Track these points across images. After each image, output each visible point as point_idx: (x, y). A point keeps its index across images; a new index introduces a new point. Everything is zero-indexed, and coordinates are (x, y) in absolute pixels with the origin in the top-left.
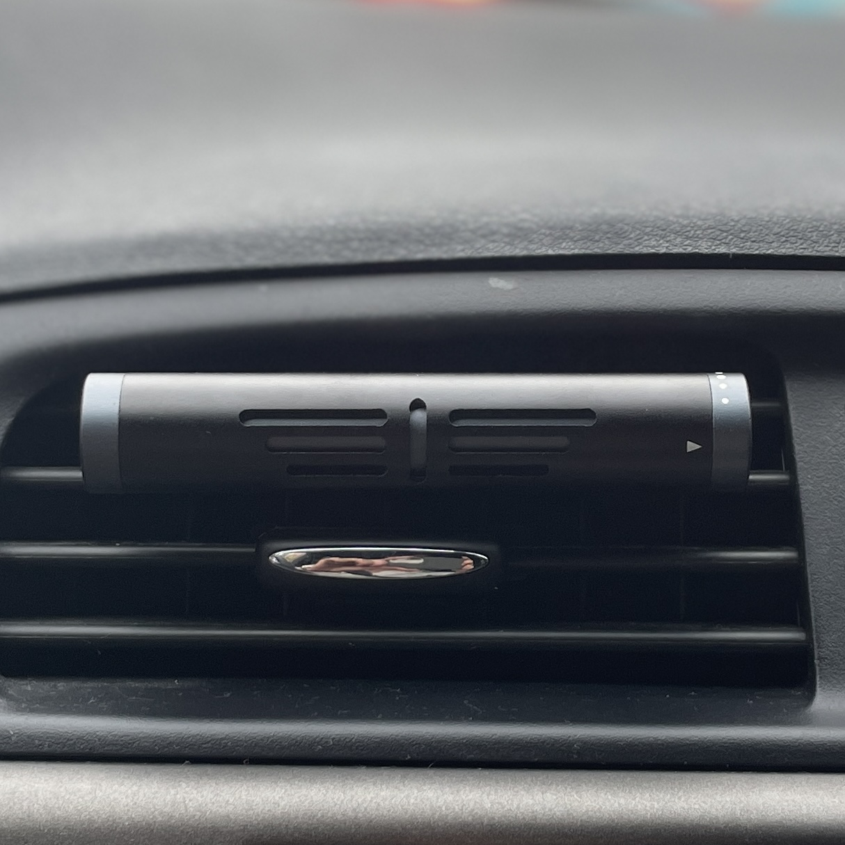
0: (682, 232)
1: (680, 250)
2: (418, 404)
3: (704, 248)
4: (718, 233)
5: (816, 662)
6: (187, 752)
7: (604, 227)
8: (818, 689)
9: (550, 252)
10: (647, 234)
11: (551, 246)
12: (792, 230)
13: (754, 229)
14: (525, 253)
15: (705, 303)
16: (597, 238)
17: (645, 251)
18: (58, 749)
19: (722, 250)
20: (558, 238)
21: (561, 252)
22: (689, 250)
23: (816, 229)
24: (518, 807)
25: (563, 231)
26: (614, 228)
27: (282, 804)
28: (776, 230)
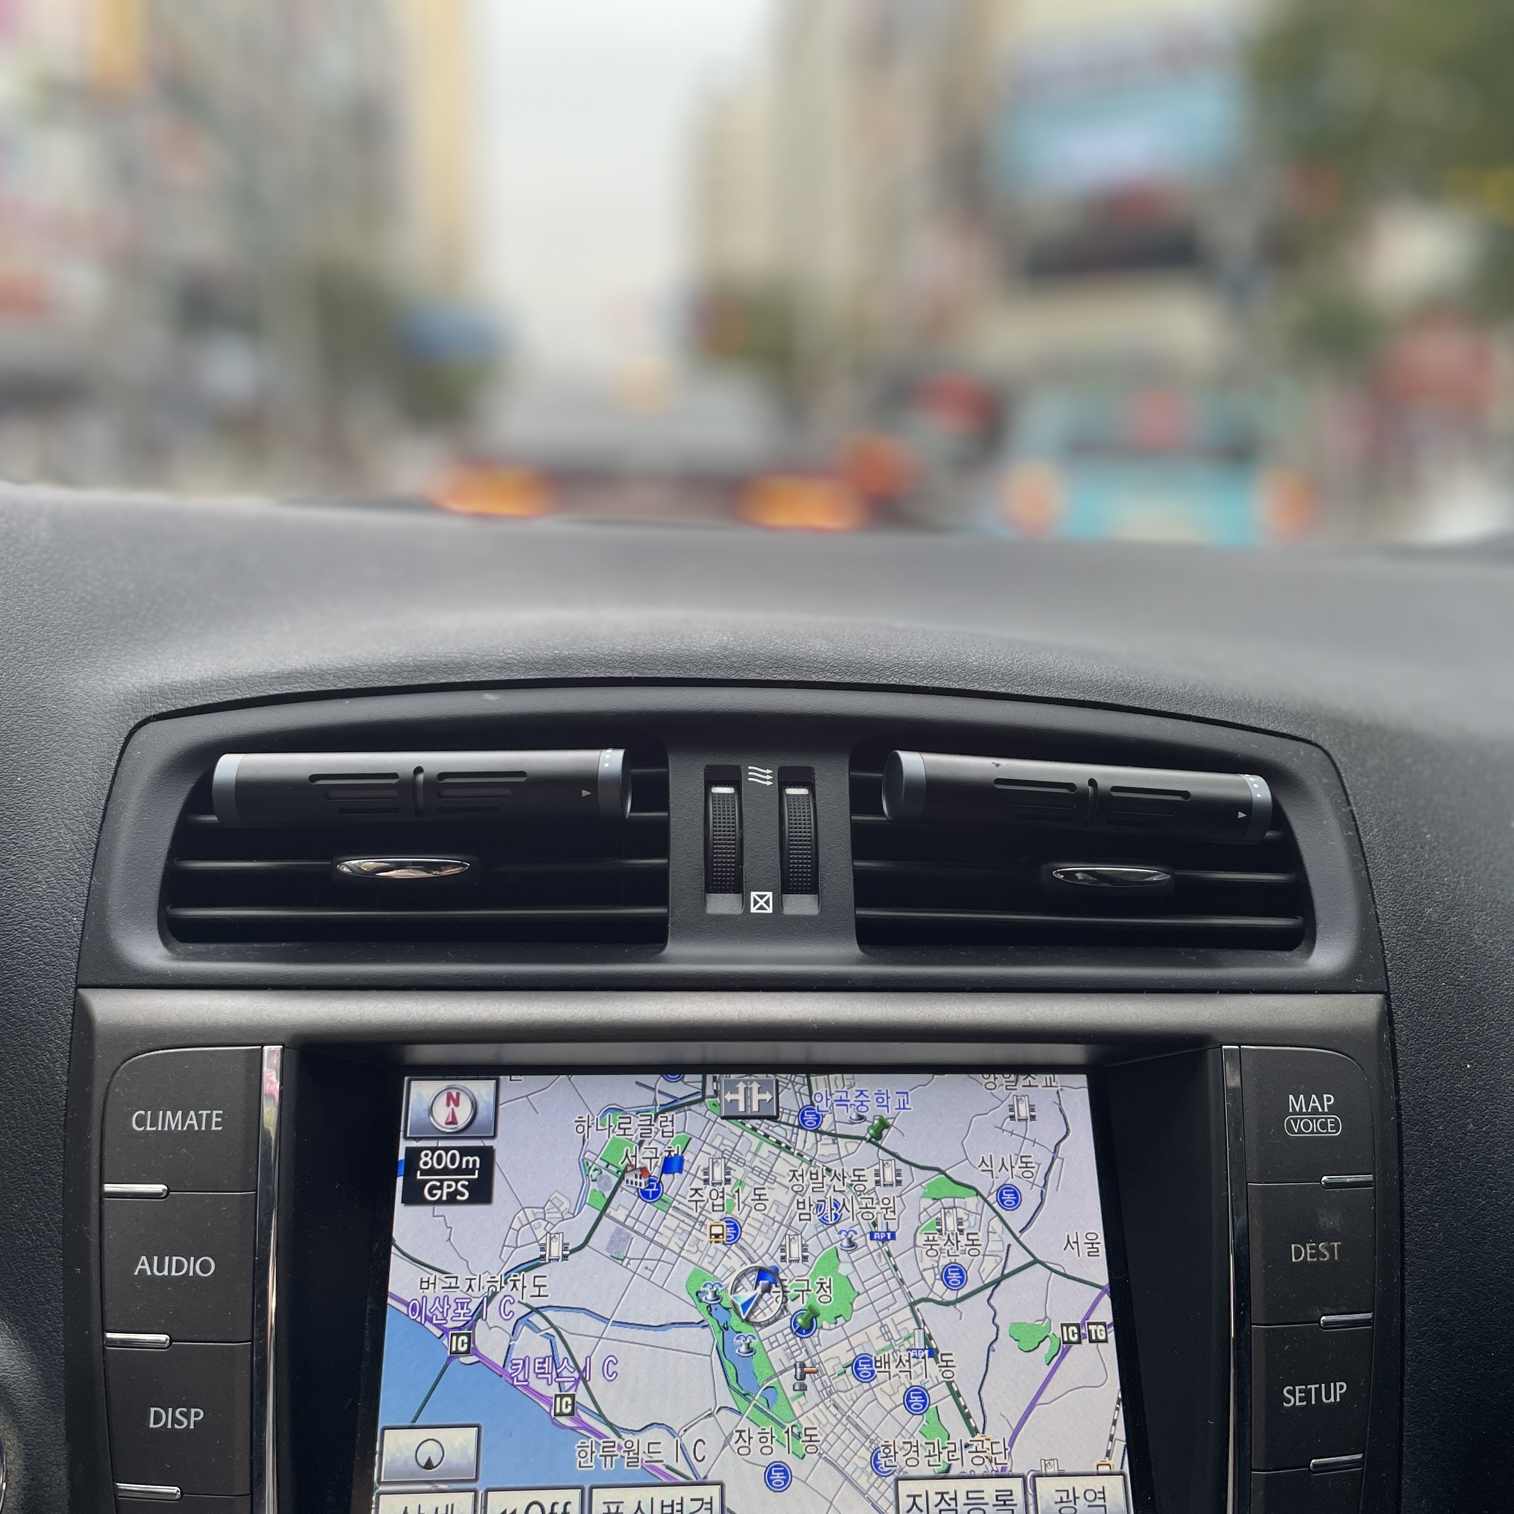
0: (607, 664)
1: (603, 675)
2: (419, 770)
3: (617, 674)
4: (628, 664)
5: (670, 925)
6: (271, 982)
7: (559, 662)
8: (669, 942)
9: (523, 677)
10: (584, 666)
11: (523, 674)
12: (674, 661)
13: (651, 662)
14: (507, 678)
15: (614, 707)
16: (553, 668)
17: (581, 676)
18: (195, 982)
19: (629, 675)
20: (529, 669)
21: (529, 677)
22: (608, 675)
23: (691, 662)
24: (460, 1013)
25: (533, 664)
26: (565, 662)
27: (318, 1012)
28: (665, 662)
